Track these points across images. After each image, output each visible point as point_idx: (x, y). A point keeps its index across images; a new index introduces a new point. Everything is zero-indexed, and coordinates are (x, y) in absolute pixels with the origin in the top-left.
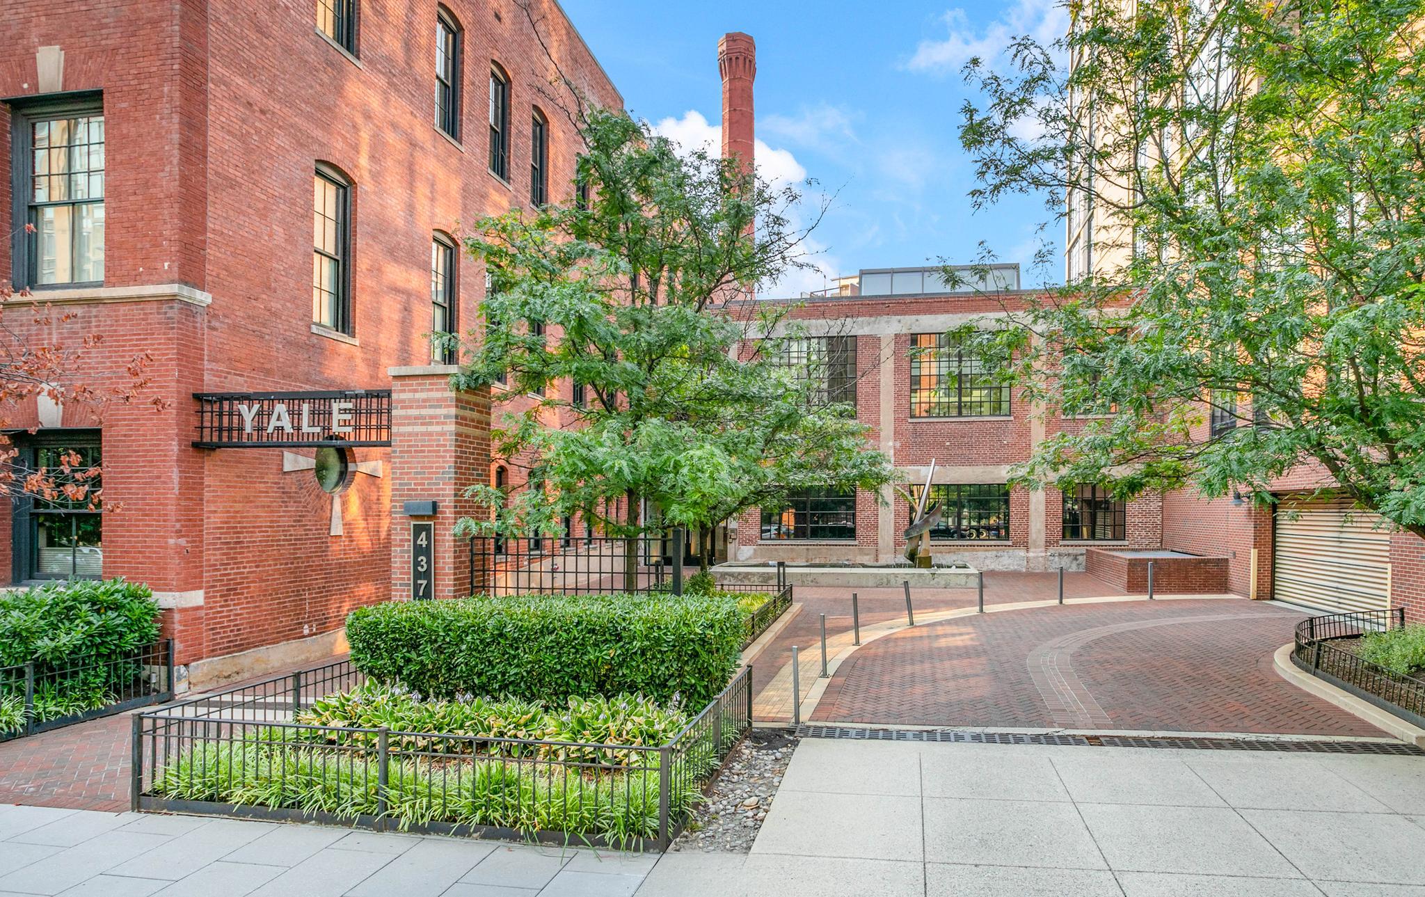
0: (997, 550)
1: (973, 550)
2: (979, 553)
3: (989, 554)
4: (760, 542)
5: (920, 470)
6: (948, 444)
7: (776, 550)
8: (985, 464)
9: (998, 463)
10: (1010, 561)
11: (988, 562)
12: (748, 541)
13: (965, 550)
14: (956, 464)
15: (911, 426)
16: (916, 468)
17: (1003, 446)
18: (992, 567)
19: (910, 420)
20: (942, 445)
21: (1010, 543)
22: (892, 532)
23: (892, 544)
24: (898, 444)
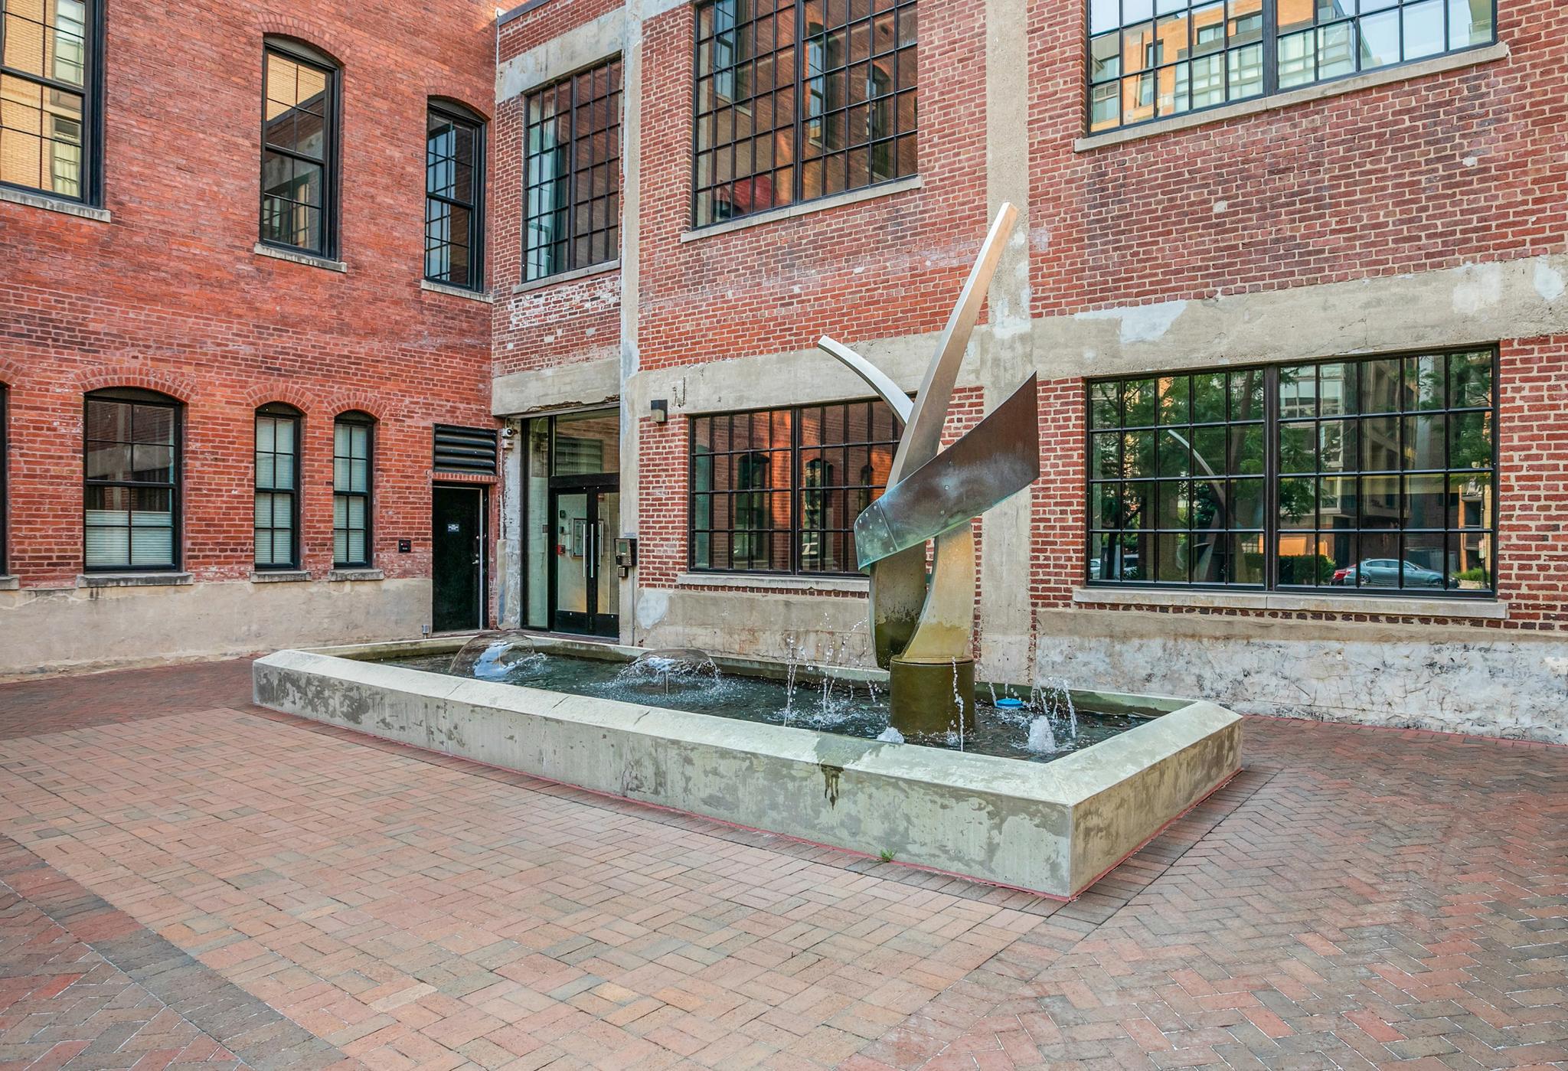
0: (1436, 642)
1: (1326, 635)
2: (1354, 648)
3: (1391, 653)
4: (684, 577)
5: (1117, 324)
6: (1220, 207)
7: (715, 602)
8: (1378, 268)
9: (1437, 260)
10: (1493, 691)
11: (1390, 687)
12: (658, 578)
13: (1289, 632)
14: (1254, 284)
15: (1086, 166)
16: (1104, 314)
17: (1457, 181)
18: (1409, 710)
19: (1080, 144)
20: (1200, 215)
21: (1498, 609)
22: (1024, 553)
23: (1023, 596)
24: (1043, 237)
